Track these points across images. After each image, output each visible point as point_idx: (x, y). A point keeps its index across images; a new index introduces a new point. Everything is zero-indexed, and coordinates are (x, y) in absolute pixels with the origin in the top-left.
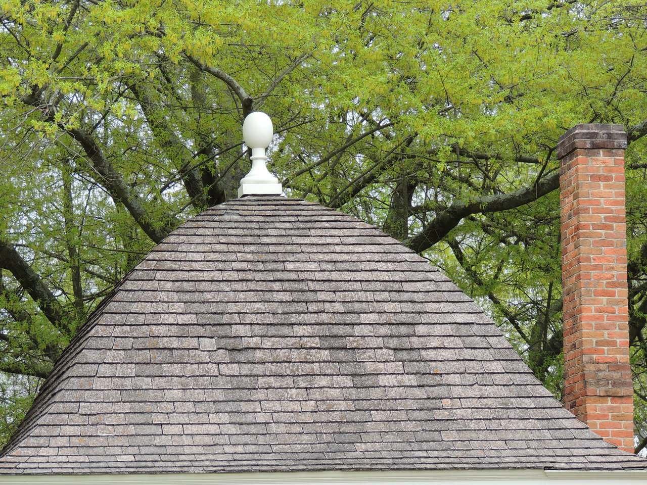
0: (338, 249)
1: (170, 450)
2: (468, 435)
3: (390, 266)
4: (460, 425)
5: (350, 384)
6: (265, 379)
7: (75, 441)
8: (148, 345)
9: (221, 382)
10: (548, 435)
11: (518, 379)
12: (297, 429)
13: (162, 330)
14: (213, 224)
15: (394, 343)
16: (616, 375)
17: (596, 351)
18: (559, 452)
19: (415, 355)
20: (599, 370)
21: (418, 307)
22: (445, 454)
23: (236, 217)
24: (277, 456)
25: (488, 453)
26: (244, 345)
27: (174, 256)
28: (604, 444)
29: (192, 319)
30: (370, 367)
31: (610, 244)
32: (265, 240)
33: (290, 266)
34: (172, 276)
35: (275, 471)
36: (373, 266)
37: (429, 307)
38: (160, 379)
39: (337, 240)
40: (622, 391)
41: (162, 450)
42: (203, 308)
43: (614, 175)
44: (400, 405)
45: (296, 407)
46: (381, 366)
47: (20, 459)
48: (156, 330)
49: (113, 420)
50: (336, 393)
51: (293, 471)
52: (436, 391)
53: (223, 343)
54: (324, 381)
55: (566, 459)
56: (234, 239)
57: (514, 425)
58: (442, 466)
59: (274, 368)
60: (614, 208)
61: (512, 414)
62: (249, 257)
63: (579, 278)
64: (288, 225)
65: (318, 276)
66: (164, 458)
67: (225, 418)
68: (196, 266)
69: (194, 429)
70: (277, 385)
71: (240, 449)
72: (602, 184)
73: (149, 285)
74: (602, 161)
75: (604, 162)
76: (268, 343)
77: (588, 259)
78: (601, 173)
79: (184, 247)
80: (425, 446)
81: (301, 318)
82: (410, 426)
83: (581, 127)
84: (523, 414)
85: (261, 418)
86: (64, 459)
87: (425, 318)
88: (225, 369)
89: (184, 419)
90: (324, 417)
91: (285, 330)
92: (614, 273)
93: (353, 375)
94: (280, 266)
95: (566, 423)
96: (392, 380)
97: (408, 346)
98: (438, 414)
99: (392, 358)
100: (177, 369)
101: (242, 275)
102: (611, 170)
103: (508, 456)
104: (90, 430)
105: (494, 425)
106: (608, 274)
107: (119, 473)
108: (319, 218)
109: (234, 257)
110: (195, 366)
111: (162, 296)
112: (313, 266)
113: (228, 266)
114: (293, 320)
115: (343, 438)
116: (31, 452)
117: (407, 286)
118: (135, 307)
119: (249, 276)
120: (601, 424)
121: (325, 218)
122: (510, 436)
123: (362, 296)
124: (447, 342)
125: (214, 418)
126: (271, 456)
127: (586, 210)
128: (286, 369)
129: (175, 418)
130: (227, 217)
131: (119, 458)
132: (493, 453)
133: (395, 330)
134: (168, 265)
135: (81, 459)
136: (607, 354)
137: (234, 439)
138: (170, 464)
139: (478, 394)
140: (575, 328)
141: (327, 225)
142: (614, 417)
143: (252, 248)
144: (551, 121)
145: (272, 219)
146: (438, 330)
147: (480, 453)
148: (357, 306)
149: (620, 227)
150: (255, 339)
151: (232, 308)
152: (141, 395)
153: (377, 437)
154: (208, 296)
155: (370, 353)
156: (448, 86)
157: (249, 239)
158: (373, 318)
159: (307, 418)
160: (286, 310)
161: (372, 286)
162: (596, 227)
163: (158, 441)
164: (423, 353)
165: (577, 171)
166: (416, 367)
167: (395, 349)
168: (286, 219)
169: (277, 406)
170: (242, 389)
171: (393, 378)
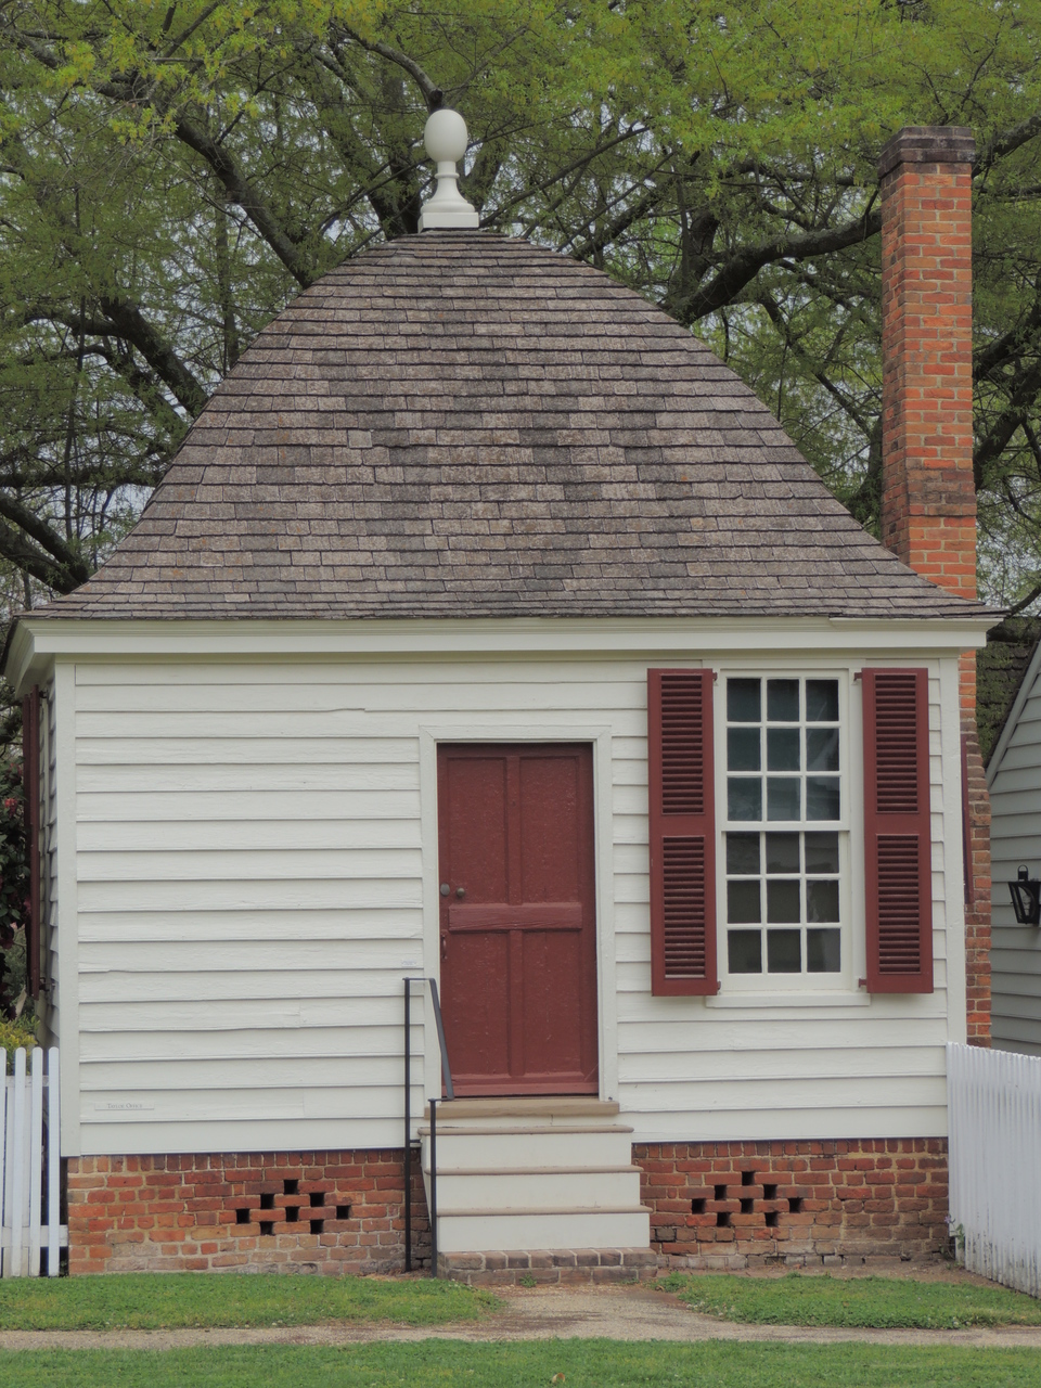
0: (551, 305)
1: (300, 587)
2: (724, 569)
3: (625, 330)
4: (715, 554)
5: (560, 496)
6: (440, 489)
7: (169, 573)
8: (276, 440)
9: (377, 492)
10: (838, 568)
11: (800, 490)
12: (482, 558)
13: (296, 419)
14: (375, 270)
15: (625, 438)
16: (952, 486)
17: (924, 453)
18: (852, 593)
19: (655, 455)
20: (929, 479)
21: (662, 388)
22: (689, 595)
23: (409, 260)
24: (452, 597)
25: (751, 594)
26: (412, 441)
27: (316, 314)
28: (918, 582)
29: (339, 403)
30: (589, 472)
31: (949, 299)
32: (449, 292)
33: (482, 329)
34: (313, 342)
35: (446, 617)
36: (600, 329)
37: (678, 388)
38: (292, 488)
39: (551, 293)
40: (960, 509)
41: (291, 587)
42: (355, 389)
43: (956, 201)
44: (631, 526)
45: (483, 528)
46: (606, 470)
47: (89, 598)
48: (287, 419)
49: (222, 544)
50: (540, 508)
51: (471, 617)
52: (683, 507)
53: (382, 437)
54: (523, 492)
55: (862, 603)
56: (403, 291)
57: (791, 554)
58: (684, 611)
59: (452, 473)
60: (954, 247)
61: (790, 538)
62: (424, 316)
63: (903, 348)
64: (482, 271)
65: (520, 343)
66: (291, 597)
67: (381, 542)
68: (348, 328)
69: (337, 558)
70: (457, 497)
71: (400, 586)
72: (938, 212)
73: (279, 356)
74: (940, 179)
75: (942, 182)
76: (445, 438)
77: (916, 321)
78: (937, 197)
79: (332, 303)
80: (662, 583)
81: (494, 402)
82: (644, 555)
83: (910, 130)
84: (805, 538)
85: (432, 543)
86: (151, 598)
87: (670, 404)
88: (383, 474)
89: (323, 544)
90: (522, 542)
91: (471, 420)
92: (954, 340)
93: (566, 484)
94: (468, 329)
95: (866, 553)
96: (620, 491)
97: (645, 442)
98: (683, 539)
99: (622, 460)
100: (315, 474)
101: (412, 342)
102: (951, 193)
103: (780, 597)
104: (190, 559)
105: (763, 554)
106: (944, 342)
107: (226, 619)
108: (528, 262)
109: (402, 316)
110: (342, 470)
111: (299, 371)
112: (515, 329)
113: (393, 329)
114: (483, 406)
115: (546, 571)
116: (105, 588)
117: (647, 358)
118: (258, 387)
119: (423, 343)
120: (929, 555)
121: (536, 262)
122: (785, 570)
123: (582, 372)
124: (701, 438)
125: (365, 543)
126: (442, 597)
127: (914, 251)
128: (470, 474)
129: (310, 543)
130: (396, 260)
131: (228, 598)
132: (758, 594)
133: (627, 420)
134: (309, 327)
135: (175, 598)
136: (940, 455)
137: (392, 573)
138: (298, 606)
139: (742, 510)
140: (898, 420)
141: (538, 271)
142: (949, 546)
143: (429, 303)
144: (872, 125)
145: (460, 262)
146: (689, 420)
147: (740, 594)
148: (575, 386)
149: (963, 276)
150: (427, 433)
151: (397, 388)
152: (263, 511)
153: (595, 571)
154: (364, 371)
155: (591, 452)
156: (725, 74)
157: (426, 291)
158: (597, 402)
159: (498, 543)
160: (473, 391)
161: (597, 358)
162: (928, 275)
163: (284, 574)
164: (667, 452)
165: (903, 194)
166: (655, 472)
167: (626, 447)
168: (481, 262)
169: (456, 527)
170: (407, 502)
171: (621, 488)
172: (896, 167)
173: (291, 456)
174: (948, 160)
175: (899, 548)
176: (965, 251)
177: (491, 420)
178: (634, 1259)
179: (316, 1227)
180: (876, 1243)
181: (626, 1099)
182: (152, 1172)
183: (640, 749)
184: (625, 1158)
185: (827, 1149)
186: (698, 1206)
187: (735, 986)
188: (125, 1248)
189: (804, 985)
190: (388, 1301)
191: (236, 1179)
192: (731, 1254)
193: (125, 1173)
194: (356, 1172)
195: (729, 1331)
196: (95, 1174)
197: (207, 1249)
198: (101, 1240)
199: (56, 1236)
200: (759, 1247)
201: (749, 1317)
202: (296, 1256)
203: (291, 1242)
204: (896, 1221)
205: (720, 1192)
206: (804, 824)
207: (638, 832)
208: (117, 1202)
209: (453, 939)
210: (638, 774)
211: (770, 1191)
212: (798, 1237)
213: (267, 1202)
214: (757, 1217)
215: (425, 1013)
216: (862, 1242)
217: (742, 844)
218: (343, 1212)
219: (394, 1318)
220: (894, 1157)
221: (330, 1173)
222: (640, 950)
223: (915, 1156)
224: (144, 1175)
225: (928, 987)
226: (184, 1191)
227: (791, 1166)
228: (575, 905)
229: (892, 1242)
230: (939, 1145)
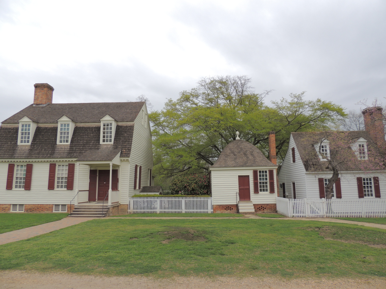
2: (258, 163)
3: (250, 146)
5: (246, 158)
9: (233, 158)
11: (263, 157)
12: (241, 162)
14: (233, 142)
17: (272, 154)
18: (268, 164)
20: (273, 156)
21: (253, 150)
23: (235, 142)
24: (239, 165)
28: (272, 163)
32: (238, 144)
33: (240, 146)
38: (227, 158)
39: (245, 144)
40: (275, 158)
42: (232, 151)
44: (251, 160)
45: (241, 160)
46: (249, 156)
48: (227, 153)
49: (223, 162)
51: (240, 167)
52: (255, 159)
53: (234, 154)
54: (244, 158)
56: (235, 144)
59: (239, 157)
62: (236, 146)
63: (270, 147)
66: (228, 166)
67: (234, 162)
68: (231, 147)
71: (235, 165)
73: (226, 149)
79: (230, 145)
82: (252, 162)
83: (270, 131)
84: (264, 161)
86: (218, 166)
89: (230, 162)
90: (244, 161)
95: (268, 161)
98: (255, 161)
99: (251, 155)
100: (229, 157)
102: (273, 136)
104: (220, 163)
105: (261, 162)
107: (223, 167)
110: (231, 157)
111: (228, 150)
112: (243, 146)
113: (234, 147)
115: (246, 163)
116: (215, 165)
118: (225, 151)
119: (236, 148)
120: (273, 161)
124: (256, 154)
133: (251, 153)
134: (228, 147)
135: (220, 166)
139: (259, 159)
140: (270, 152)
141: (244, 142)
145: (239, 142)
146: (255, 152)
148: (247, 150)
150: (237, 154)
151: (235, 151)
152: (225, 159)
153: (249, 163)
156: (257, 128)
158: (249, 151)
160: (240, 151)
161: (249, 148)
162: (272, 141)
163: (227, 164)
164: (254, 155)
165: (270, 136)
169: (239, 160)
170: (235, 159)
171: (251, 157)
172: (269, 134)
173: (227, 156)
174: (273, 134)
175: (271, 161)
176: (275, 140)
177: (241, 153)
178: (253, 212)
179: (230, 210)
181: (252, 201)
183: (253, 176)
184: (253, 205)
185: (267, 204)
186: (258, 209)
187: (260, 193)
188: (217, 211)
189: (265, 192)
190: (236, 215)
191: (225, 206)
192: (261, 212)
194: (233, 206)
195: (261, 218)
196: (215, 206)
197: (223, 211)
198: (215, 211)
199: (212, 210)
200: (263, 212)
201: (262, 217)
202: (229, 212)
204: (273, 210)
205: (260, 208)
206: (265, 181)
207: (253, 182)
208: (216, 208)
209: (240, 189)
210: (253, 178)
211: (263, 207)
212: (265, 211)
213: (227, 208)
214: (262, 209)
215: (238, 195)
216: (270, 211)
217: (260, 183)
218: (232, 209)
219: (236, 217)
220: (272, 205)
221: (231, 206)
222: (253, 190)
223: (274, 205)
224: (218, 206)
225: (274, 193)
226: (221, 207)
227: (265, 206)
228: (248, 187)
230: (276, 204)
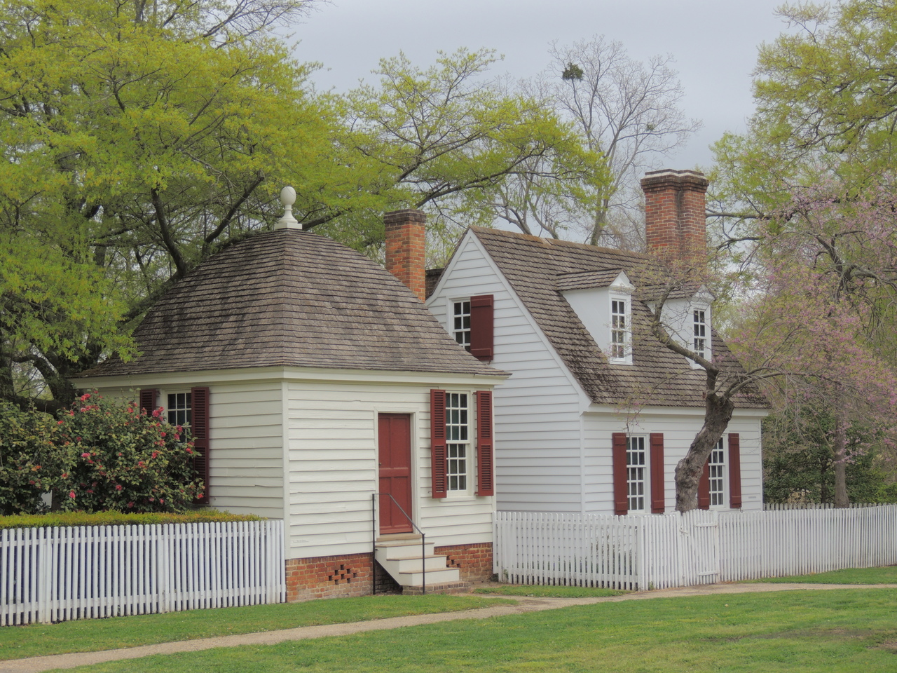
0: (351, 261)
2: (436, 356)
4: (431, 351)
6: (355, 324)
8: (306, 304)
10: (460, 357)
12: (377, 349)
13: (309, 296)
15: (393, 310)
19: (402, 316)
25: (448, 365)
27: (294, 258)
29: (317, 292)
30: (389, 321)
33: (340, 268)
34: (300, 269)
36: (369, 271)
37: (398, 293)
38: (317, 321)
39: (348, 257)
42: (319, 287)
43: (421, 235)
44: (406, 340)
45: (371, 338)
46: (393, 321)
48: (306, 296)
52: (415, 335)
53: (333, 305)
54: (376, 327)
59: (355, 319)
60: (421, 250)
62: (322, 262)
64: (324, 247)
65: (354, 274)
67: (349, 342)
68: (306, 264)
69: (342, 347)
71: (365, 358)
72: (417, 238)
73: (293, 273)
75: (418, 228)
76: (349, 306)
78: (417, 233)
80: (426, 361)
81: (357, 295)
82: (415, 351)
85: (362, 343)
87: (399, 299)
88: (339, 318)
90: (383, 344)
91: (353, 300)
95: (464, 353)
97: (398, 311)
99: (395, 317)
100: (321, 317)
102: (420, 232)
104: (305, 345)
105: (442, 352)
110: (328, 316)
111: (301, 279)
112: (348, 269)
115: (395, 355)
117: (386, 282)
118: (294, 284)
119: (328, 272)
122: (449, 357)
123: (373, 286)
124: (411, 311)
125: (345, 342)
128: (360, 320)
129: (331, 341)
133: (391, 304)
137: (359, 353)
146: (407, 305)
148: (374, 291)
150: (344, 304)
152: (314, 329)
153: (406, 355)
154: (318, 281)
155: (387, 314)
157: (316, 253)
159: (378, 344)
160: (349, 290)
161: (374, 281)
166: (404, 322)
169: (364, 338)
170: (348, 328)
171: (398, 327)
173: (312, 310)
177: (358, 301)
179: (349, 580)
180: (477, 577)
182: (308, 564)
185: (465, 547)
188: (301, 591)
189: (459, 494)
191: (329, 565)
193: (301, 565)
194: (358, 561)
196: (293, 566)
197: (322, 590)
198: (295, 589)
199: (284, 588)
202: (344, 591)
203: (342, 587)
204: (480, 569)
206: (459, 441)
207: (425, 444)
208: (299, 575)
209: (383, 478)
211: (453, 562)
213: (336, 572)
215: (377, 506)
216: (473, 576)
218: (355, 575)
220: (480, 549)
221: (352, 562)
223: (484, 549)
224: (306, 565)
225: (491, 494)
226: (316, 570)
227: (458, 554)
228: (406, 468)
229: (479, 576)
230: (491, 545)
